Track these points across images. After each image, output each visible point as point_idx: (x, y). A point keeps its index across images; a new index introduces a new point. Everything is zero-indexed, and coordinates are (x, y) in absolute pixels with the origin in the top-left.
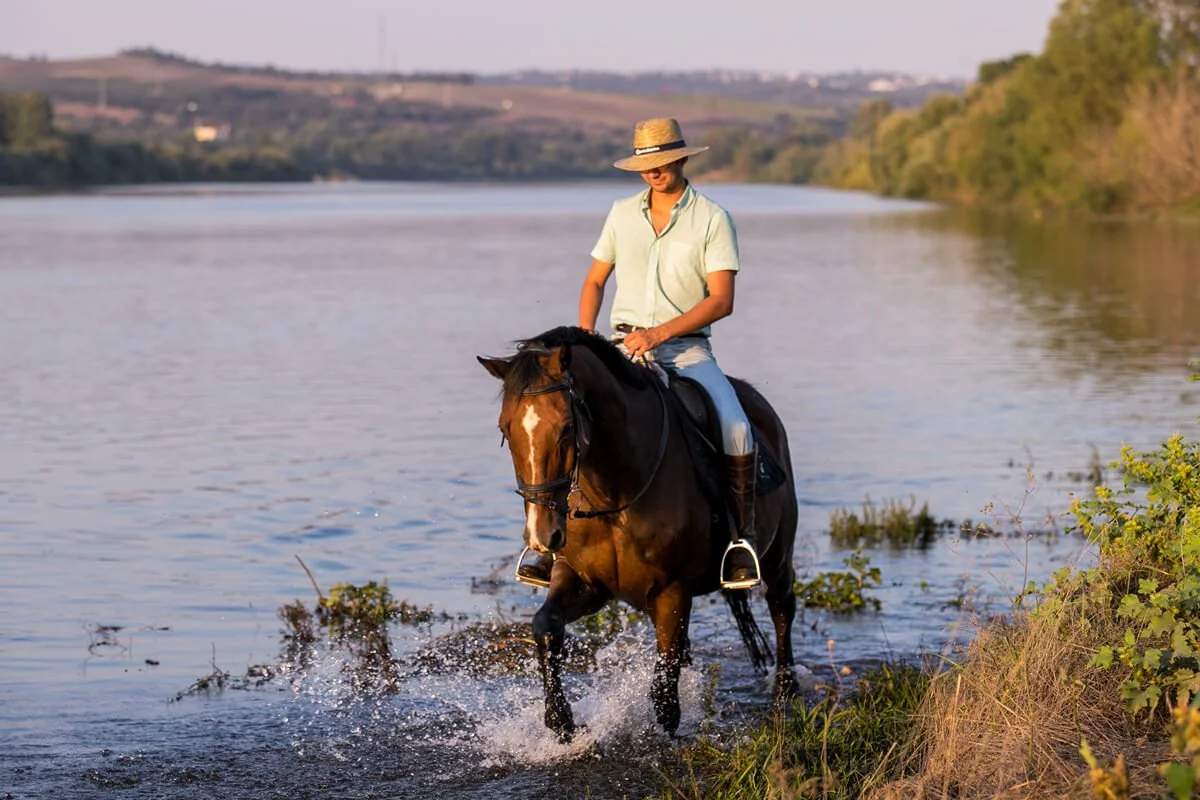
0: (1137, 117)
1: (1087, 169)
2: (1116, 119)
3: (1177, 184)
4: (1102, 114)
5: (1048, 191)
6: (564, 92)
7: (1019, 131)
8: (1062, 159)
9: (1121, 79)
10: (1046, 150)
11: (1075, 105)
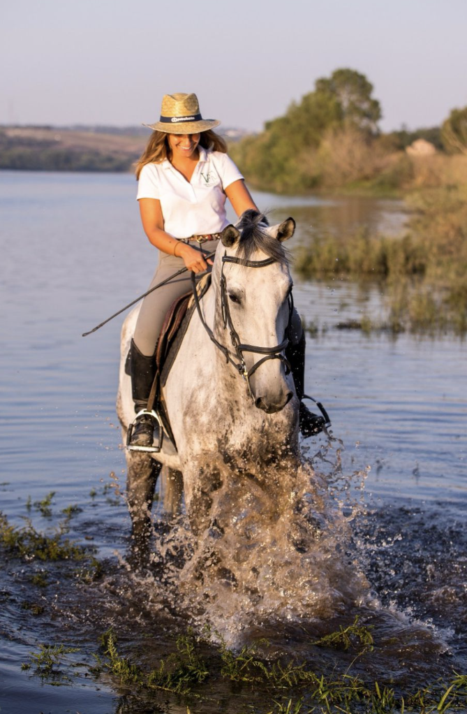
0: (326, 144)
1: (303, 168)
2: (317, 144)
3: (345, 176)
4: (311, 143)
5: (287, 179)
6: (91, 134)
7: (275, 150)
8: (292, 163)
9: (321, 126)
10: (286, 159)
11: (299, 138)
